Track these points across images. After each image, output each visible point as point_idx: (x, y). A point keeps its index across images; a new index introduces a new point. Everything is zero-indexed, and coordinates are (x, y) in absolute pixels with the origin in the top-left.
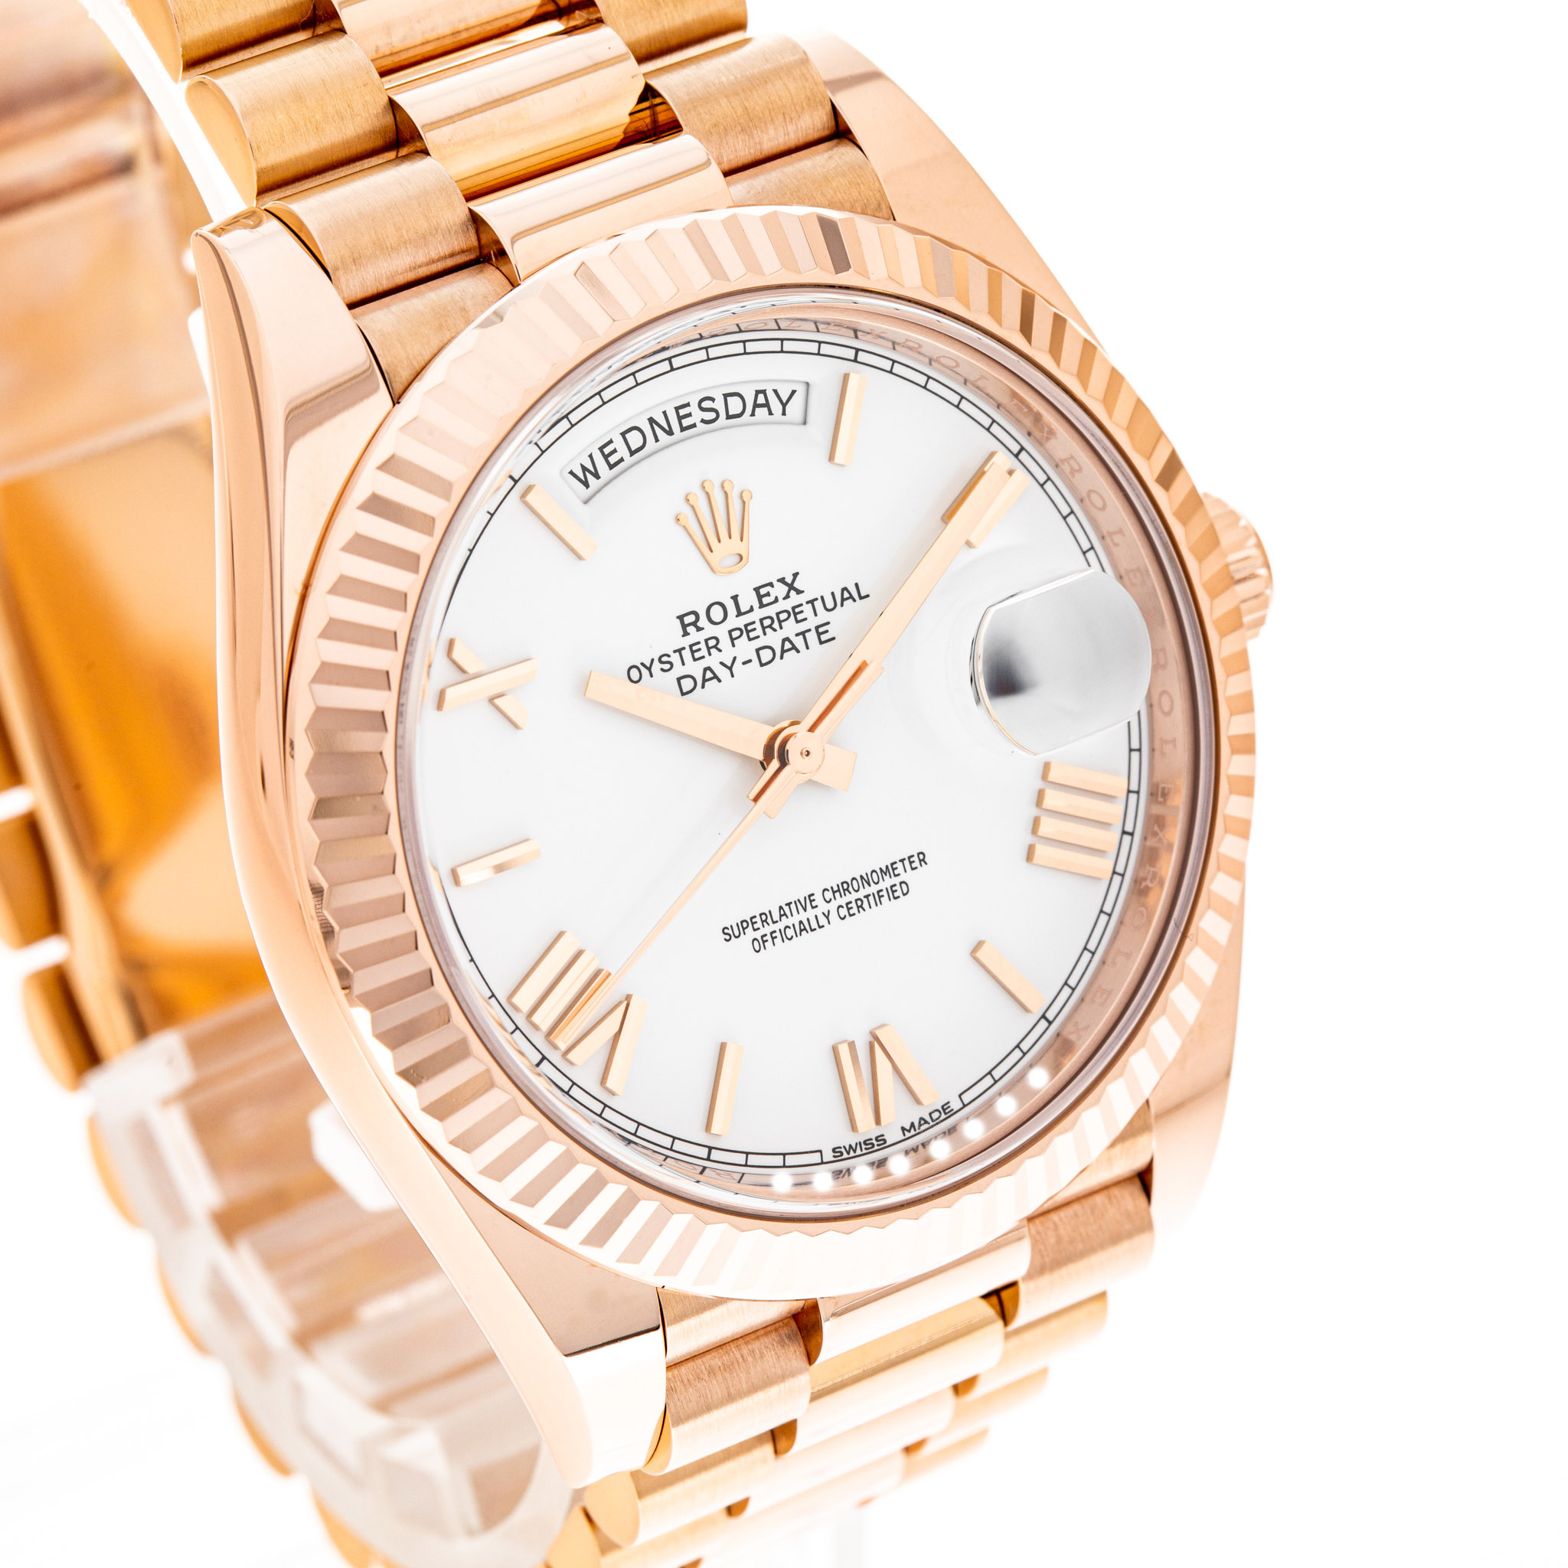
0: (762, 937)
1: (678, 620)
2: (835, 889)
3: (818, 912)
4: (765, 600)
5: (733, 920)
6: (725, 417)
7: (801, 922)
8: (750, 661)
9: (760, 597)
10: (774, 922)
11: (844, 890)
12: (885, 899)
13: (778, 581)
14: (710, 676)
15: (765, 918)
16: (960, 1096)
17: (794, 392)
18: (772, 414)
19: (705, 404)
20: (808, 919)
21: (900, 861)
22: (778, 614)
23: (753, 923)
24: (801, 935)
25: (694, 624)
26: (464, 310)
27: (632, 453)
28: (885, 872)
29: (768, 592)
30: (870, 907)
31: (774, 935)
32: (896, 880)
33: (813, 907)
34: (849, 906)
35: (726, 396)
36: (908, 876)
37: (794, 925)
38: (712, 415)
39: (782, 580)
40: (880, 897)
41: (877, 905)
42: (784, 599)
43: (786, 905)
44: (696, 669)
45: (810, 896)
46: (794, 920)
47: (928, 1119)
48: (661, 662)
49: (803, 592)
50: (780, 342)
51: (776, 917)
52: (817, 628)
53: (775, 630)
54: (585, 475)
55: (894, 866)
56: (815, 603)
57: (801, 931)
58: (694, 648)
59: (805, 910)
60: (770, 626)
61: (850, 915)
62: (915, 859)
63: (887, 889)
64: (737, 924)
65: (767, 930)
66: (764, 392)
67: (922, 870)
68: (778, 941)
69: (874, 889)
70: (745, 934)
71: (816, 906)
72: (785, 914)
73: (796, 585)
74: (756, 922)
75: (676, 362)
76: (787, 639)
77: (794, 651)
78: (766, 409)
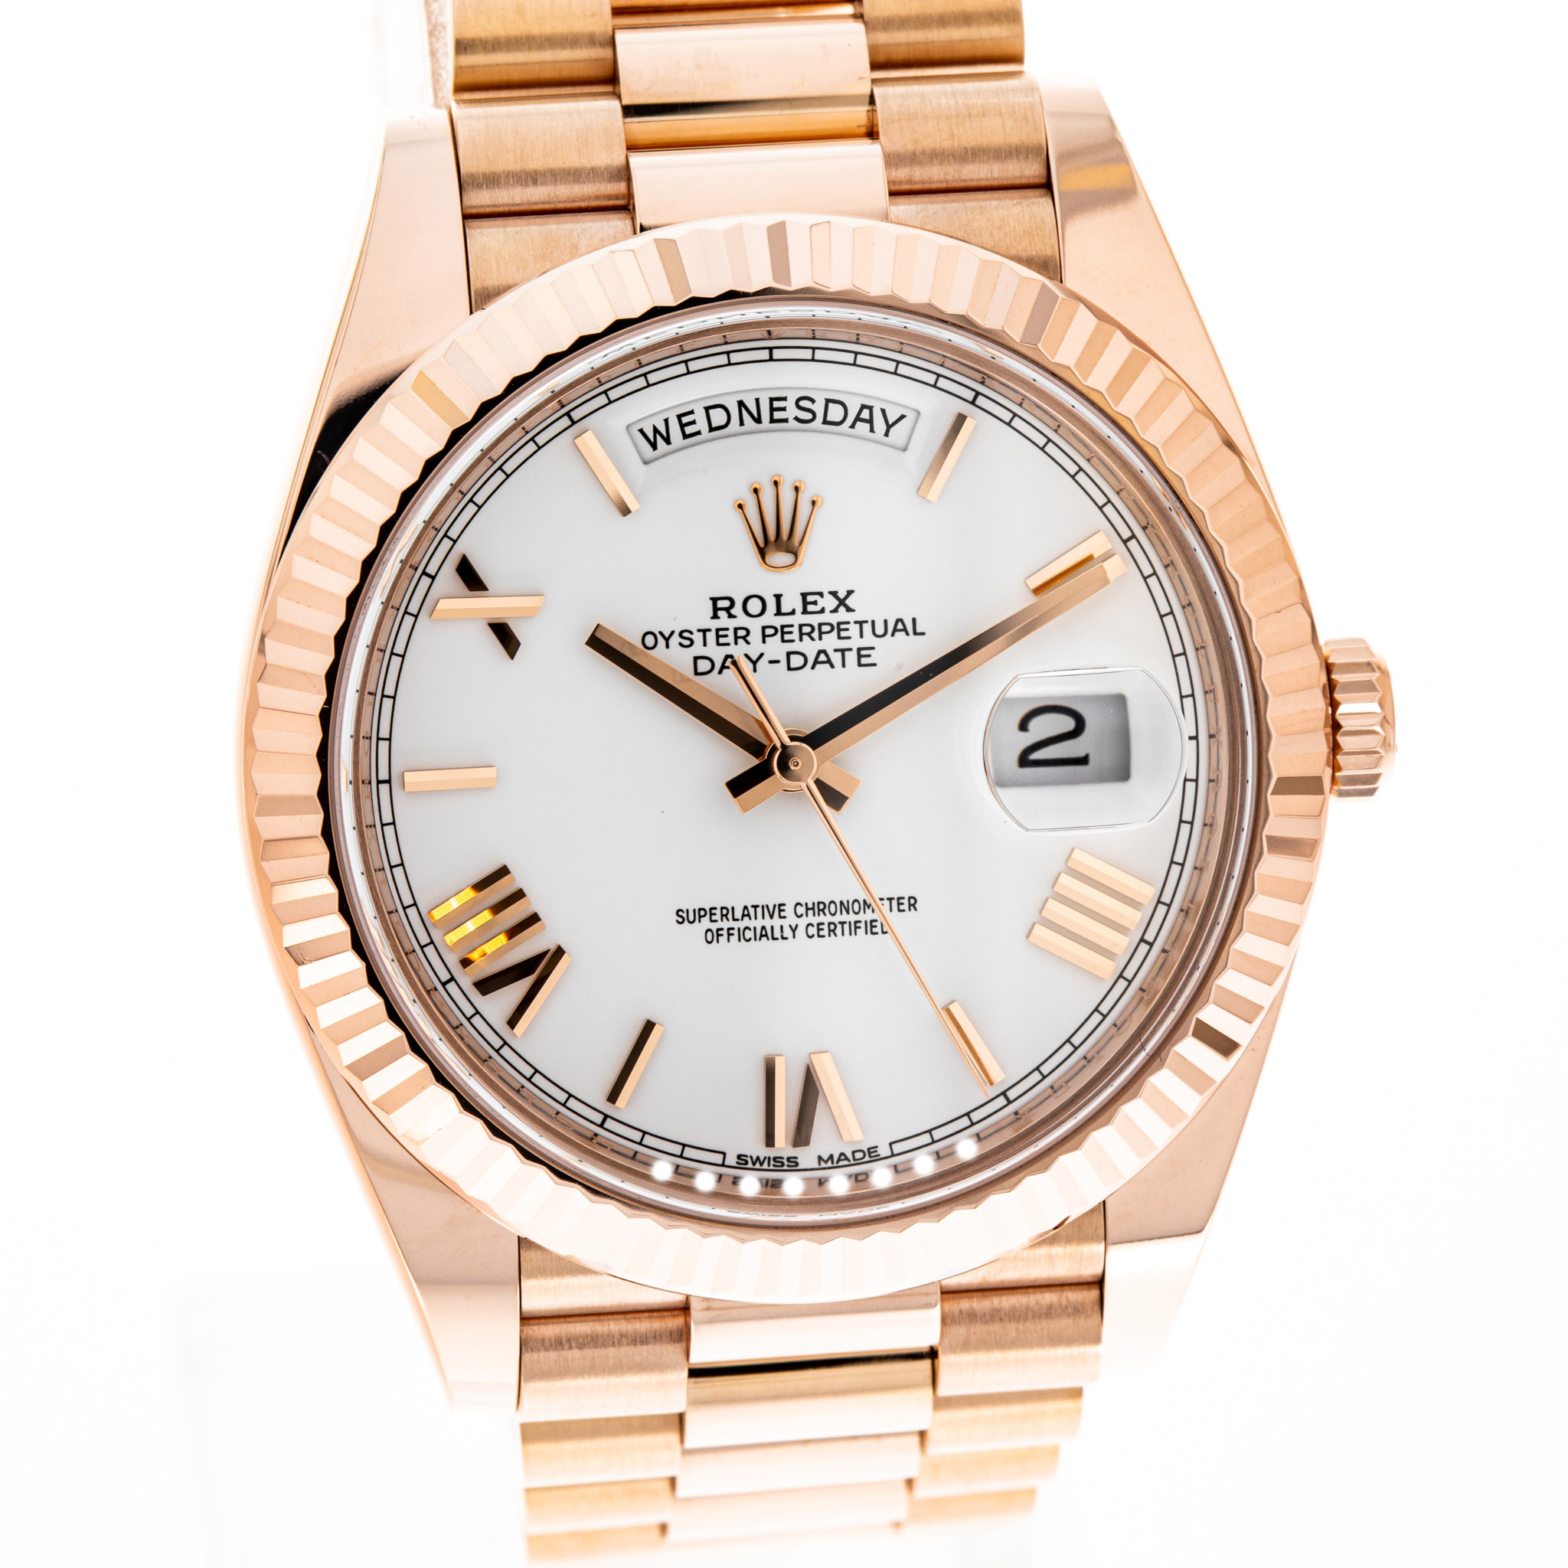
0: (718, 930)
1: (711, 602)
2: (810, 906)
3: (785, 923)
4: (810, 608)
5: (691, 905)
6: (822, 421)
7: (763, 928)
8: (777, 662)
9: (805, 603)
10: (734, 920)
11: (819, 910)
12: (860, 931)
13: (830, 593)
14: (730, 664)
15: (726, 912)
16: (891, 1144)
17: (903, 417)
18: (874, 432)
19: (804, 403)
20: (772, 927)
21: (888, 899)
22: (820, 625)
23: (711, 914)
24: (760, 939)
25: (727, 610)
27: (712, 429)
28: (868, 905)
29: (816, 601)
30: (843, 934)
31: (731, 932)
32: (879, 917)
33: (780, 917)
34: (821, 927)
35: (828, 401)
37: (755, 928)
38: (809, 416)
39: (834, 594)
40: (856, 928)
41: (850, 934)
42: (831, 612)
43: (753, 906)
44: (718, 654)
45: (780, 905)
46: (758, 923)
47: (850, 1156)
48: (681, 635)
49: (854, 611)
50: (895, 363)
51: (738, 915)
52: (859, 650)
53: (813, 639)
54: (657, 438)
56: (864, 625)
57: (761, 936)
58: (721, 633)
59: (771, 917)
60: (809, 634)
61: (819, 936)
62: (905, 901)
63: (866, 922)
64: (694, 911)
65: (725, 925)
66: (871, 408)
67: (909, 915)
68: (734, 938)
69: (852, 918)
70: (700, 922)
71: (785, 917)
72: (748, 915)
73: (847, 602)
74: (715, 914)
75: (777, 354)
76: (824, 652)
77: (828, 665)
78: (868, 425)
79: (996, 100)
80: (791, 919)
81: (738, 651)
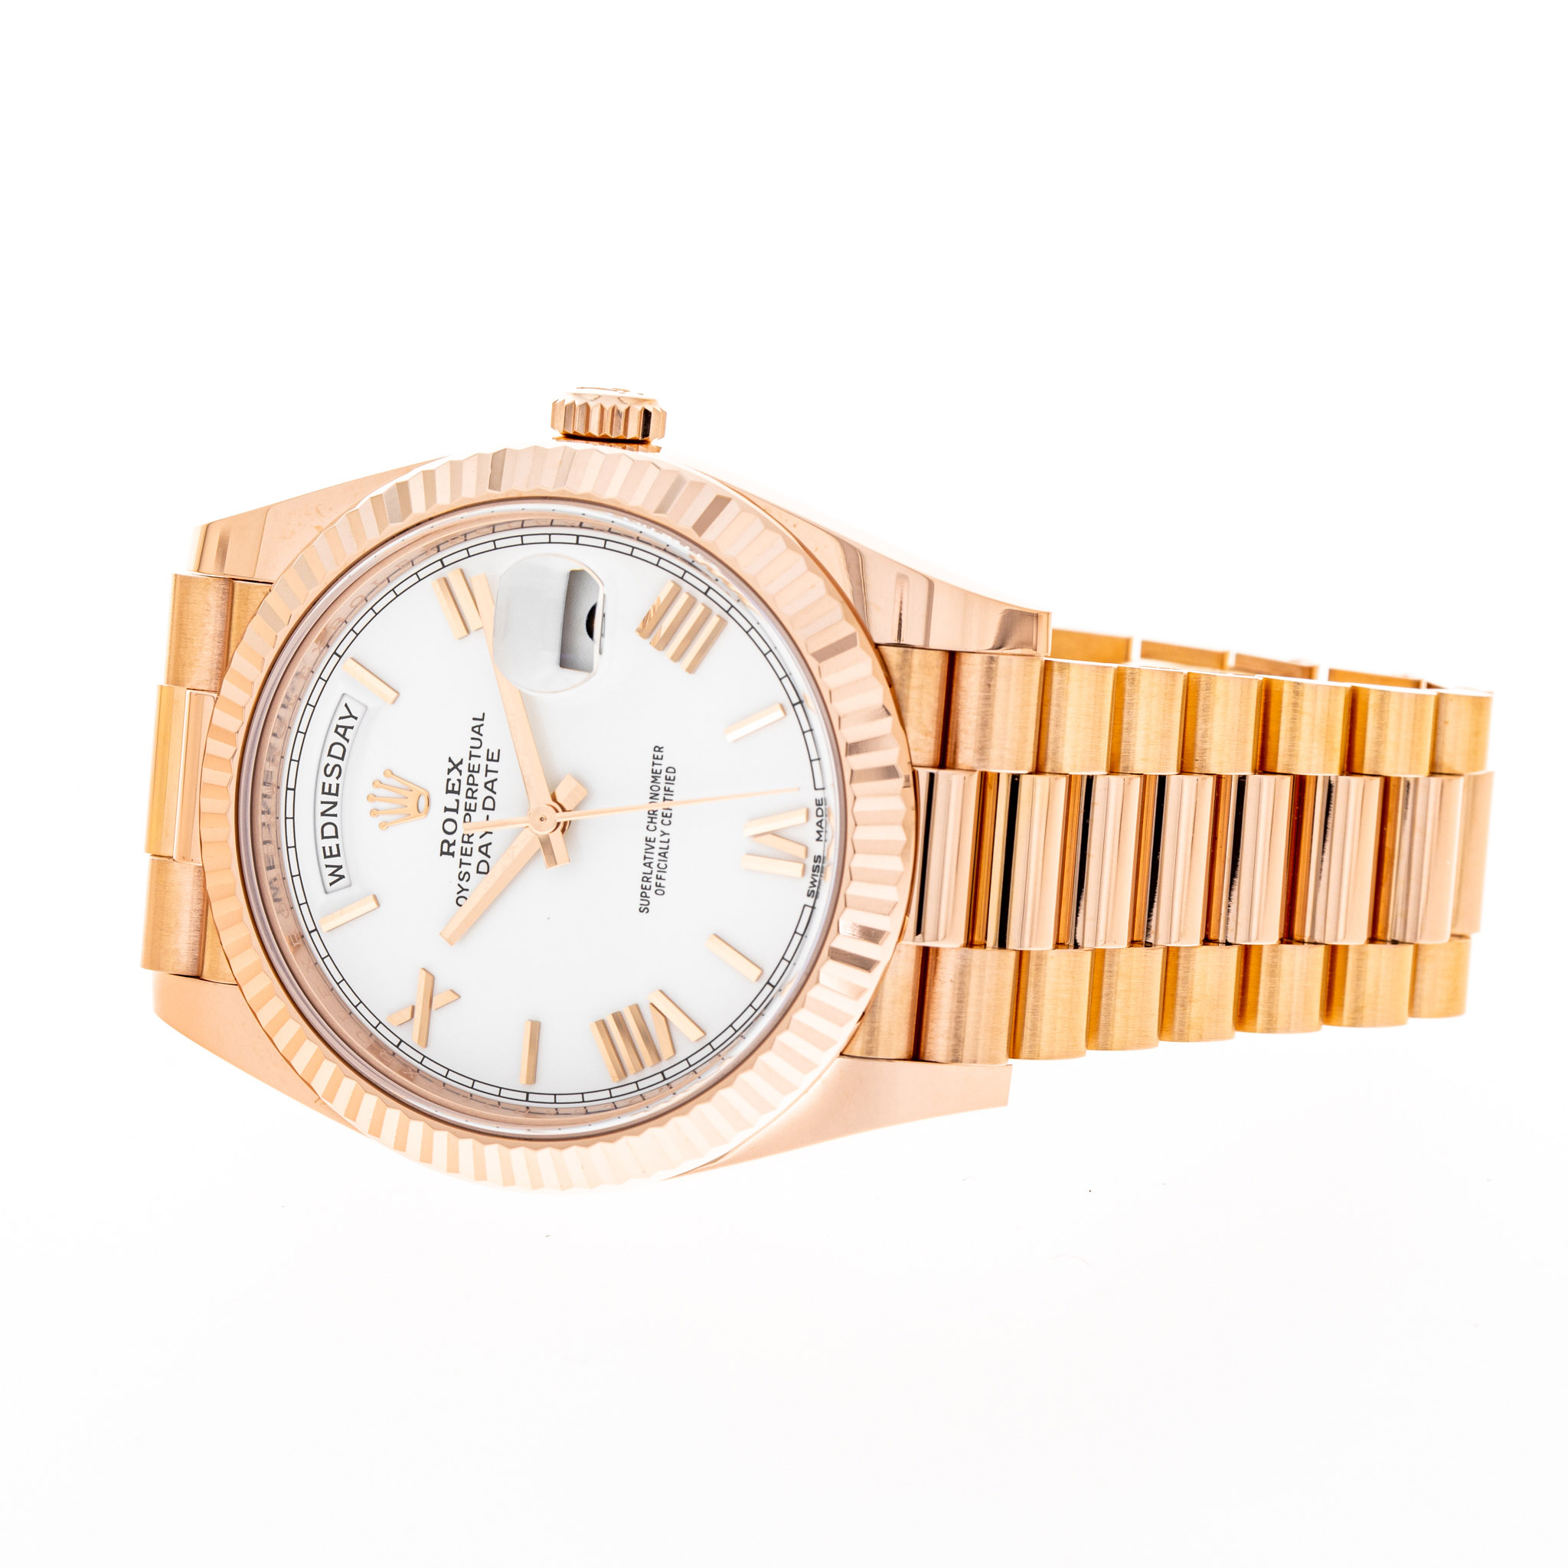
0: (656, 886)
1: (443, 856)
2: (650, 820)
3: (659, 839)
4: (456, 789)
5: (637, 901)
6: (341, 761)
7: (660, 854)
8: (488, 817)
9: (453, 792)
10: (651, 873)
11: (653, 814)
12: (672, 788)
13: (448, 774)
14: (484, 849)
15: (646, 878)
16: (816, 789)
17: (346, 705)
18: (353, 727)
19: (328, 771)
20: (660, 848)
21: (653, 766)
22: (468, 784)
23: (645, 889)
24: (667, 858)
25: (450, 845)
27: (336, 836)
28: (655, 780)
29: (452, 784)
30: (672, 800)
31: (659, 877)
32: (664, 773)
33: (654, 841)
34: (665, 815)
35: (329, 755)
36: (665, 764)
37: (659, 860)
38: (337, 769)
39: (450, 771)
40: (669, 790)
41: (672, 795)
42: (461, 775)
43: (644, 860)
44: (477, 856)
45: (646, 840)
46: (656, 857)
47: (820, 819)
48: (461, 880)
49: (462, 759)
50: (308, 706)
51: (648, 870)
52: (488, 760)
53: (477, 790)
54: (337, 873)
56: (472, 754)
57: (664, 856)
58: (464, 852)
59: (653, 848)
60: (473, 792)
61: (670, 817)
62: (656, 754)
63: (666, 783)
64: (641, 900)
65: (654, 880)
66: (338, 726)
67: (666, 752)
68: (664, 876)
69: (662, 792)
70: (649, 897)
71: (655, 839)
72: (650, 863)
73: (456, 763)
75: (291, 786)
76: (486, 784)
77: (495, 783)
78: (348, 730)
80: (657, 834)
81: (477, 842)
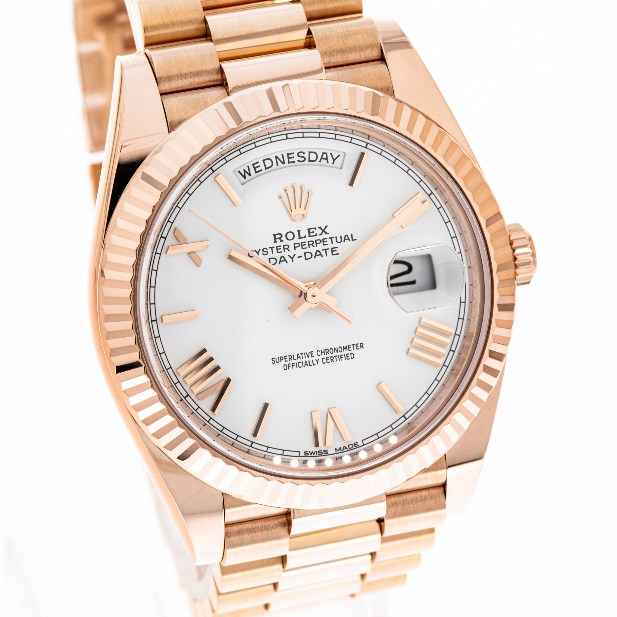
0: (288, 364)
1: (273, 236)
2: (323, 351)
3: (314, 359)
4: (312, 234)
5: (277, 356)
6: (308, 161)
7: (306, 362)
8: (301, 257)
9: (309, 233)
10: (294, 360)
11: (326, 352)
12: (343, 359)
13: (318, 228)
14: (283, 260)
15: (291, 357)
16: (362, 441)
17: (339, 156)
18: (328, 163)
19: (301, 154)
20: (309, 361)
21: (352, 345)
22: (316, 241)
23: (285, 359)
24: (305, 366)
25: (280, 238)
26: (206, 102)
27: (266, 168)
28: (345, 348)
29: (313, 231)
30: (336, 361)
31: (293, 365)
32: (349, 352)
33: (312, 357)
34: (328, 359)
35: (310, 153)
36: (355, 352)
37: (302, 362)
38: (303, 159)
39: (320, 228)
40: (341, 358)
41: (339, 360)
42: (320, 235)
43: (301, 354)
44: (278, 256)
45: (311, 352)
46: (304, 360)
47: (347, 447)
48: (263, 250)
49: (328, 234)
50: (335, 135)
51: (296, 358)
52: (332, 249)
53: (314, 247)
54: (245, 174)
55: (349, 347)
56: (333, 239)
57: (305, 365)
58: (278, 248)
59: (308, 357)
60: (312, 245)
61: (327, 362)
62: (359, 345)
63: (345, 355)
64: (279, 358)
65: (291, 362)
66: (326, 154)
67: (361, 350)
68: (295, 367)
69: (339, 354)
70: (281, 362)
71: (313, 357)
72: (299, 357)
73: (326, 230)
74: (287, 358)
75: (289, 136)
76: (318, 251)
77: (320, 256)
78: (326, 160)
79: (358, 28)
80: (316, 357)
81: (286, 254)
